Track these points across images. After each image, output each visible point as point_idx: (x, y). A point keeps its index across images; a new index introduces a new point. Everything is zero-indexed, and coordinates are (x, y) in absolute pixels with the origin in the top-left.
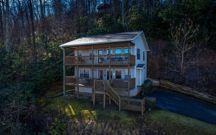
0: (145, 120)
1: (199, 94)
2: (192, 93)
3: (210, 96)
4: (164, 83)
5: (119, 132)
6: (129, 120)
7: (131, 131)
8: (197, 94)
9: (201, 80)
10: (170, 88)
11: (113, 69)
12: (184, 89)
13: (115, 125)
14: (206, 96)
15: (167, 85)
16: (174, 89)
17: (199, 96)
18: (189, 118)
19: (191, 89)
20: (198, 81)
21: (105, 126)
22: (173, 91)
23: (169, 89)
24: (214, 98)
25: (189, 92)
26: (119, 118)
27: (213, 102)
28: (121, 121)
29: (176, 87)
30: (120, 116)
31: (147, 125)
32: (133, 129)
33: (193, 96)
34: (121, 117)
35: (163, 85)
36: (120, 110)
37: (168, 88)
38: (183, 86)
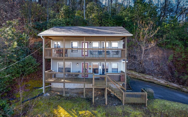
1: (157, 81)
2: (153, 80)
3: (165, 81)
4: (129, 73)
8: (156, 80)
10: (134, 77)
11: (99, 63)
12: (146, 77)
14: (162, 82)
15: (132, 75)
16: (138, 77)
17: (158, 82)
19: (152, 77)
20: (155, 70)
22: (137, 79)
24: (168, 83)
25: (151, 79)
27: (167, 86)
28: (131, 116)
29: (140, 75)
30: (128, 111)
33: (153, 83)
34: (130, 112)
36: (124, 105)
37: (133, 77)
38: (146, 75)
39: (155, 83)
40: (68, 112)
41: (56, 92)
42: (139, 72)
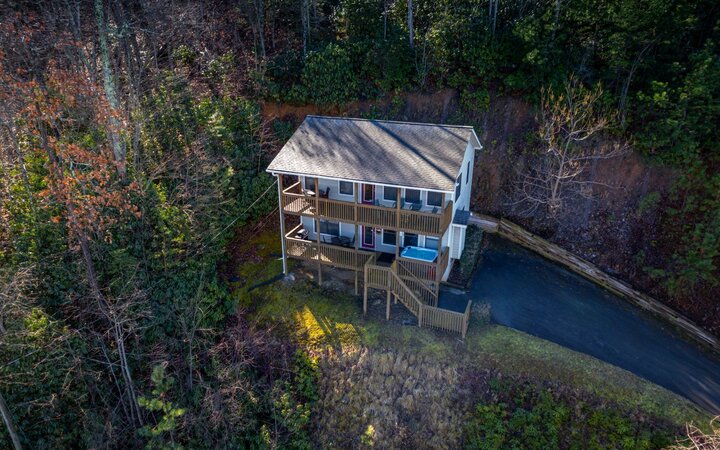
0: (469, 349)
1: (578, 266)
2: (566, 260)
3: (598, 271)
4: (508, 230)
5: (421, 370)
6: (438, 348)
7: (442, 369)
8: (574, 264)
9: (590, 230)
10: (520, 242)
12: (551, 250)
13: (412, 358)
14: (590, 271)
15: (514, 235)
16: (529, 245)
17: (579, 269)
18: (546, 341)
19: (565, 251)
20: (584, 232)
21: (395, 359)
22: (528, 249)
23: (518, 244)
24: (605, 277)
26: (420, 345)
28: (424, 350)
29: (534, 241)
30: (421, 340)
31: (471, 357)
32: (447, 365)
33: (567, 268)
34: (424, 342)
35: (506, 232)
36: (420, 327)
37: (516, 240)
38: (551, 242)
39: (571, 271)
40: (318, 321)
41: (308, 272)
42: (534, 233)
